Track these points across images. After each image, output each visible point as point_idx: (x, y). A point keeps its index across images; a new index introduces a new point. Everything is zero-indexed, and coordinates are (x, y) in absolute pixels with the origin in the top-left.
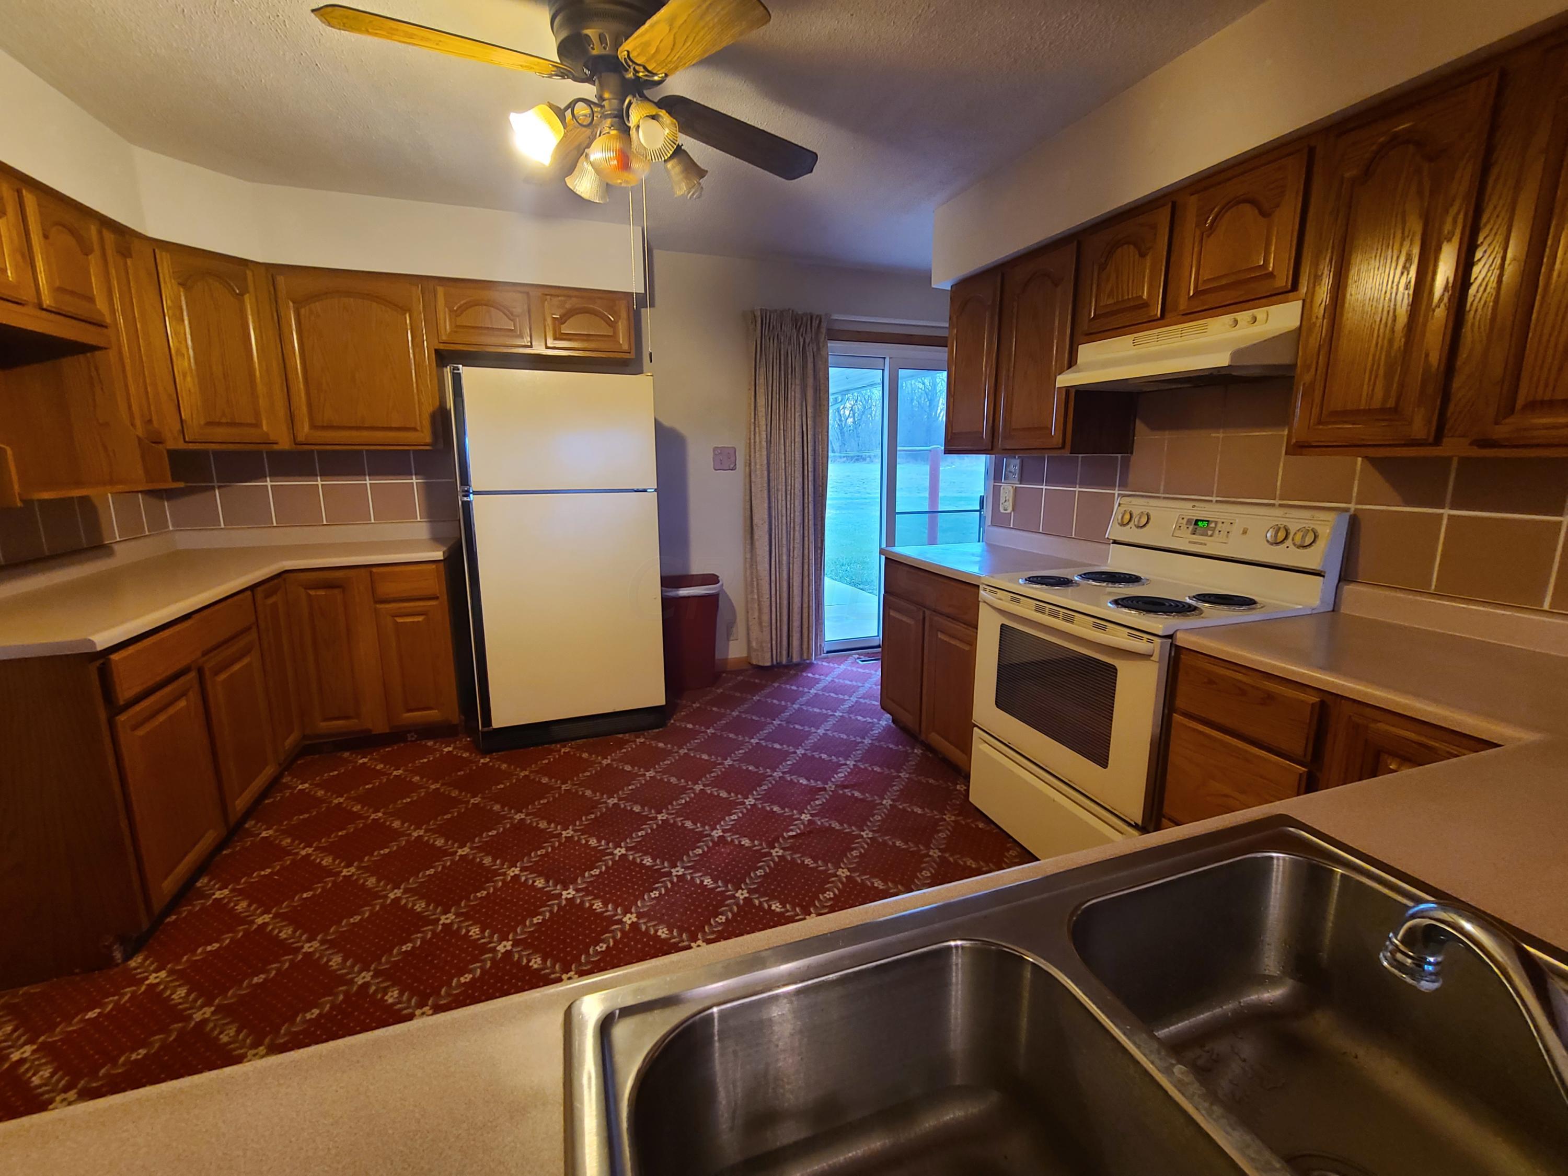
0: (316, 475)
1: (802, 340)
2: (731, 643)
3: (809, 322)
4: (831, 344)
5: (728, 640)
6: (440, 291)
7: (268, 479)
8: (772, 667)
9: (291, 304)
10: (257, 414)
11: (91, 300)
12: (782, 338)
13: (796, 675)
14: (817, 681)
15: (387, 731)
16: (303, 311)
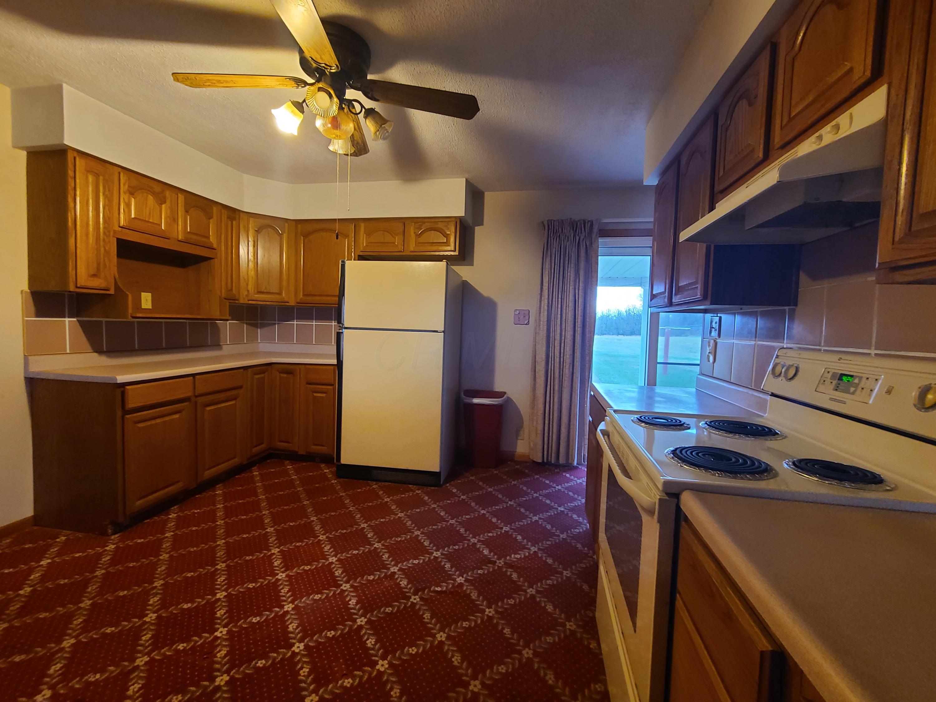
0: (313, 319)
1: (577, 238)
2: (518, 441)
3: (583, 226)
4: (601, 240)
5: (517, 439)
6: (362, 225)
7: (295, 321)
8: (542, 464)
9: (302, 237)
10: (281, 288)
11: (208, 237)
12: (563, 237)
13: (558, 473)
14: (569, 480)
15: (305, 454)
16: (306, 240)
